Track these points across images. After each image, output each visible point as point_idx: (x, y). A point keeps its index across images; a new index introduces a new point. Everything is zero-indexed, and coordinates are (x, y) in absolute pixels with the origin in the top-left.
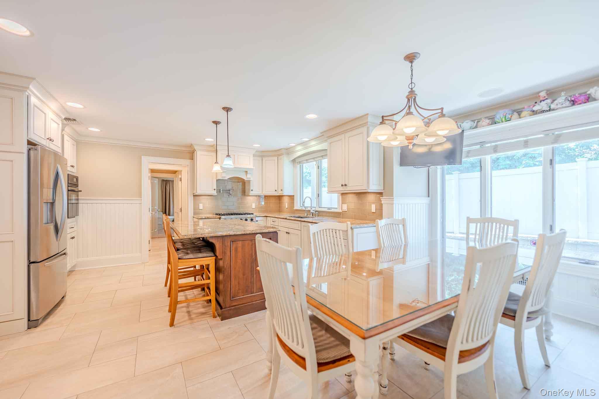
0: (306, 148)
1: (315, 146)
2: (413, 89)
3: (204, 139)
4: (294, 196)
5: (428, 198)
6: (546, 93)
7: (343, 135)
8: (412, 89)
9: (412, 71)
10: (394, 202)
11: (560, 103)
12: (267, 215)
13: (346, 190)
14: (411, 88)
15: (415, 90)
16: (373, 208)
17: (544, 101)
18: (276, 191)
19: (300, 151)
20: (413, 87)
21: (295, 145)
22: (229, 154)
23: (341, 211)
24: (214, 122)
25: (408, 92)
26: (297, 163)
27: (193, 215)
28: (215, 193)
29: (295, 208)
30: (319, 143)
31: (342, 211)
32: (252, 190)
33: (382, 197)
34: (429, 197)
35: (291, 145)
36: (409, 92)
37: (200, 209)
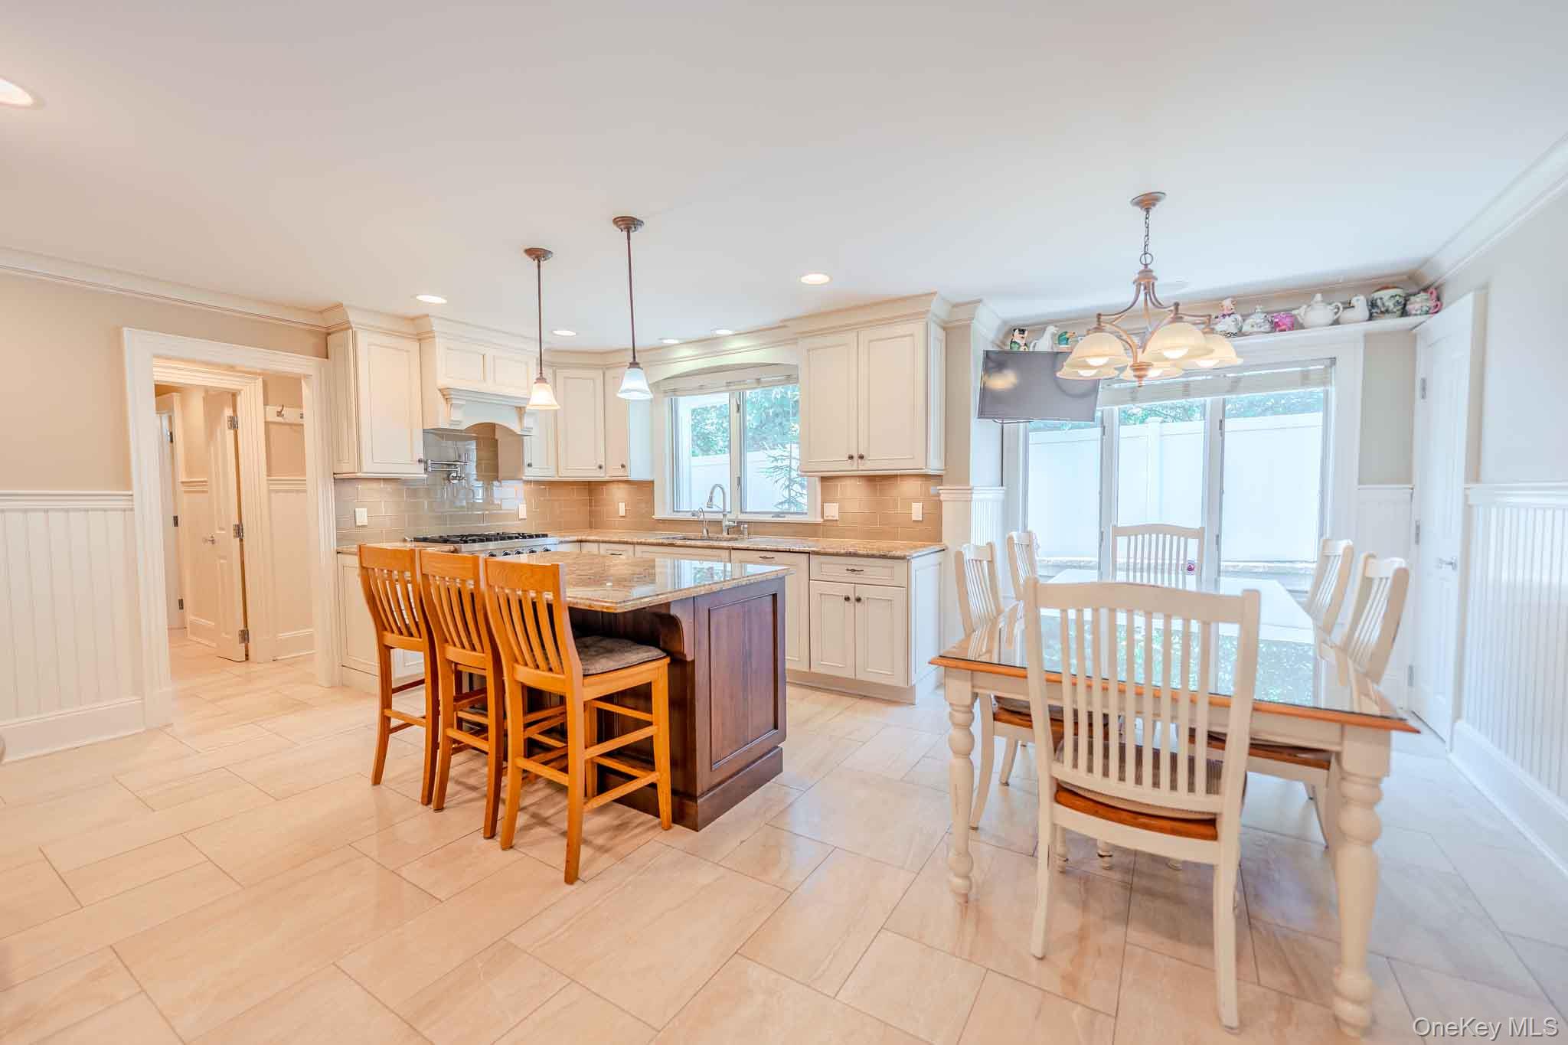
0: (716, 354)
1: (744, 352)
2: (1149, 266)
3: (414, 296)
4: (653, 482)
5: (1001, 488)
6: (1232, 302)
7: (852, 335)
8: (1146, 265)
9: (1148, 227)
10: (974, 496)
11: (1257, 324)
12: (584, 538)
13: (861, 468)
14: (1144, 262)
15: (1152, 268)
16: (917, 511)
17: (1229, 315)
18: (600, 467)
19: (687, 360)
20: (1148, 262)
21: (676, 342)
22: (637, 360)
23: (819, 520)
24: (530, 252)
25: (1137, 272)
26: (665, 392)
27: (334, 546)
28: (418, 472)
29: (658, 515)
30: (765, 344)
31: (822, 520)
32: (530, 465)
33: (941, 484)
34: (1002, 485)
35: (665, 341)
36: (1141, 272)
37: (359, 526)
